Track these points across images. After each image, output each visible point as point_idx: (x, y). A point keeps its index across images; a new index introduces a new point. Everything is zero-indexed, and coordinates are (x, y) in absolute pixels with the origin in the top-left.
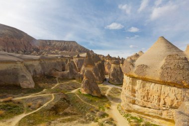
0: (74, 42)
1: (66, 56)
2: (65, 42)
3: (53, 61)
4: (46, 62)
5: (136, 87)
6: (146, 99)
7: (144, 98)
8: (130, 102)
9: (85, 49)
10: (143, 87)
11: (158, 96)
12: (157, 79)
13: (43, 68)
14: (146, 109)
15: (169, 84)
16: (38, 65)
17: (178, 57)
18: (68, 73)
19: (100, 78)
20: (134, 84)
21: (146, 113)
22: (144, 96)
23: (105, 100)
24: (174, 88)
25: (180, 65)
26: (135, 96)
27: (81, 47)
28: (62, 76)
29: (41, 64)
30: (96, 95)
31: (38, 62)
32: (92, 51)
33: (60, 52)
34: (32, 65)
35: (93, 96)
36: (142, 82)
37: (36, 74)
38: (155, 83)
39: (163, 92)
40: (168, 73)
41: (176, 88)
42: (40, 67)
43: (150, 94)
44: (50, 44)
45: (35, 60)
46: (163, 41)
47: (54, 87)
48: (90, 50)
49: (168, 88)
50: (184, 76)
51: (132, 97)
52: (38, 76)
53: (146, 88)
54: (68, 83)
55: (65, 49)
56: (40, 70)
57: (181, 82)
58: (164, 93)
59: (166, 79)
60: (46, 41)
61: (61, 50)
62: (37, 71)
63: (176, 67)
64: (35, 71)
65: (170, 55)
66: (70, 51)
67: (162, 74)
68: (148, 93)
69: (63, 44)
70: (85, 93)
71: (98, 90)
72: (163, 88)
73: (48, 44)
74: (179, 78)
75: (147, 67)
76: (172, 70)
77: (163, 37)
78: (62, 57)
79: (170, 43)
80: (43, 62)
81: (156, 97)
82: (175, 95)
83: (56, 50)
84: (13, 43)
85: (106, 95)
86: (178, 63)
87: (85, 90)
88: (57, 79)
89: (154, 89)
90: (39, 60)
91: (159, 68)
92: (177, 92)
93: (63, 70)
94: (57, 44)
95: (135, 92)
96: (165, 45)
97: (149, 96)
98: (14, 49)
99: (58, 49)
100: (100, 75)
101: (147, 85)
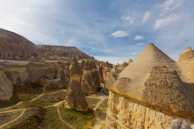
0: (74, 48)
1: (64, 62)
2: (65, 47)
3: (43, 68)
4: (35, 69)
5: (119, 107)
6: (128, 124)
7: (125, 122)
8: (111, 125)
9: (85, 55)
10: (125, 107)
11: (142, 122)
12: (140, 99)
13: (30, 75)
15: (154, 108)
16: (25, 72)
17: (165, 71)
18: (59, 81)
19: (93, 87)
20: (116, 101)
22: (126, 120)
23: (90, 117)
24: (161, 113)
25: (168, 81)
26: (117, 118)
27: (82, 53)
28: (51, 85)
29: (29, 71)
30: (81, 109)
31: (24, 69)
32: (93, 58)
33: (59, 58)
34: (16, 73)
35: (76, 111)
36: (124, 100)
37: (20, 82)
38: (139, 104)
39: (147, 118)
40: (152, 91)
41: (163, 115)
42: (27, 75)
43: (132, 117)
44: (50, 50)
45: (21, 66)
46: (152, 48)
47: (35, 99)
48: (91, 56)
49: (153, 112)
50: (172, 98)
51: (113, 118)
52: (21, 85)
53: (128, 108)
54: (54, 93)
55: (65, 54)
56: (25, 78)
57: (169, 107)
58: (149, 119)
59: (149, 100)
60: (46, 46)
61: (61, 56)
62: (22, 78)
63: (163, 84)
64: (19, 79)
65: (156, 67)
66: (71, 57)
67: (145, 93)
69: (63, 50)
70: (68, 107)
71: (85, 104)
72: (147, 111)
73: (48, 49)
74: (166, 100)
75: (129, 80)
76: (157, 88)
77: (152, 44)
78: (59, 63)
79: (160, 51)
80: (31, 69)
81: (139, 124)
82: (162, 124)
83: (55, 56)
84: (10, 47)
85: (95, 109)
86: (166, 78)
87: (69, 104)
88: (44, 88)
89: (138, 112)
90: (27, 66)
91: (143, 84)
92: (164, 120)
93: (55, 78)
94: (57, 49)
95: (117, 113)
96: (153, 53)
97: (132, 121)
98: (10, 53)
99: (58, 55)
100: (93, 84)
101: (130, 104)
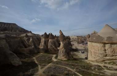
0: (15, 24)
5: (106, 48)
8: (104, 56)
10: (111, 47)
14: (114, 57)
21: (114, 59)
36: (110, 45)
68: (114, 49)
95: (106, 51)
